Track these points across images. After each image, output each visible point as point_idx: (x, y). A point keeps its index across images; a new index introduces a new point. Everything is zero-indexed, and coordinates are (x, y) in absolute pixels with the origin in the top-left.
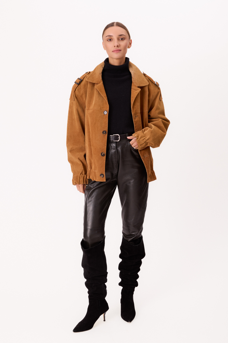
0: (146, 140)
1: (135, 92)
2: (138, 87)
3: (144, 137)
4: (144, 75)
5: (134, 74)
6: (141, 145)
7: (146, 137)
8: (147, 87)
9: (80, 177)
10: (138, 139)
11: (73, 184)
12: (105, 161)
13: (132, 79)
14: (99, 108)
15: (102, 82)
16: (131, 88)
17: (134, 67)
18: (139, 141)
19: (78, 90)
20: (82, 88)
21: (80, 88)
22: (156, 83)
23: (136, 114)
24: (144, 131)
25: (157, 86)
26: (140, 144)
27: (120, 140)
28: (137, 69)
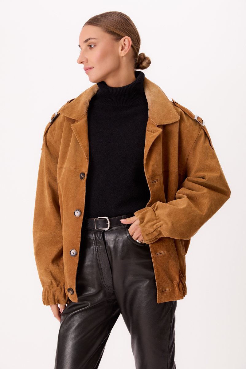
0: (157, 226)
1: (151, 136)
2: (158, 126)
3: (155, 221)
4: (174, 103)
5: (153, 101)
6: (147, 235)
7: (158, 221)
8: (178, 124)
9: (49, 292)
10: (142, 224)
11: (45, 304)
12: (77, 266)
13: (149, 111)
14: (74, 167)
15: (85, 119)
16: (145, 129)
17: (153, 90)
18: (143, 226)
19: (51, 132)
20: (56, 128)
21: (54, 129)
22: (196, 118)
23: (153, 177)
24: (157, 209)
25: (198, 123)
26: (145, 233)
27: (110, 228)
28: (160, 94)
